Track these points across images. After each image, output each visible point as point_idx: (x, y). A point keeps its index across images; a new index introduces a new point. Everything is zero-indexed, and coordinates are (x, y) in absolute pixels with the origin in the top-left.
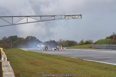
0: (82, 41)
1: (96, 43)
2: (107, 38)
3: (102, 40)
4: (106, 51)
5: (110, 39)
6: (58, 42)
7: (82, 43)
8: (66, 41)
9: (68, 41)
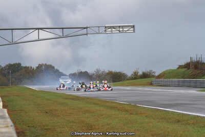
0: (135, 73)
1: (159, 77)
2: (180, 67)
4: (179, 90)
5: (186, 69)
6: (93, 74)
7: (136, 77)
8: (107, 72)
9: (110, 73)
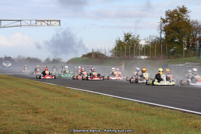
0: (47, 59)
2: (84, 56)
3: (76, 58)
5: (88, 58)
6: (16, 59)
7: (48, 62)
9: (29, 59)
